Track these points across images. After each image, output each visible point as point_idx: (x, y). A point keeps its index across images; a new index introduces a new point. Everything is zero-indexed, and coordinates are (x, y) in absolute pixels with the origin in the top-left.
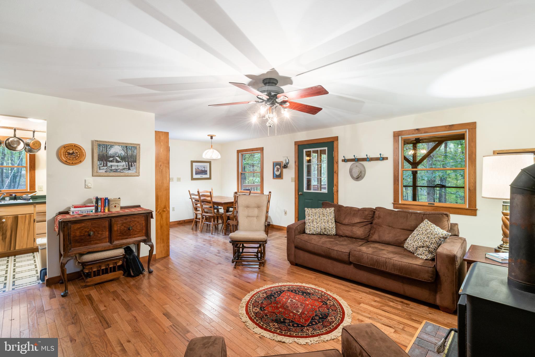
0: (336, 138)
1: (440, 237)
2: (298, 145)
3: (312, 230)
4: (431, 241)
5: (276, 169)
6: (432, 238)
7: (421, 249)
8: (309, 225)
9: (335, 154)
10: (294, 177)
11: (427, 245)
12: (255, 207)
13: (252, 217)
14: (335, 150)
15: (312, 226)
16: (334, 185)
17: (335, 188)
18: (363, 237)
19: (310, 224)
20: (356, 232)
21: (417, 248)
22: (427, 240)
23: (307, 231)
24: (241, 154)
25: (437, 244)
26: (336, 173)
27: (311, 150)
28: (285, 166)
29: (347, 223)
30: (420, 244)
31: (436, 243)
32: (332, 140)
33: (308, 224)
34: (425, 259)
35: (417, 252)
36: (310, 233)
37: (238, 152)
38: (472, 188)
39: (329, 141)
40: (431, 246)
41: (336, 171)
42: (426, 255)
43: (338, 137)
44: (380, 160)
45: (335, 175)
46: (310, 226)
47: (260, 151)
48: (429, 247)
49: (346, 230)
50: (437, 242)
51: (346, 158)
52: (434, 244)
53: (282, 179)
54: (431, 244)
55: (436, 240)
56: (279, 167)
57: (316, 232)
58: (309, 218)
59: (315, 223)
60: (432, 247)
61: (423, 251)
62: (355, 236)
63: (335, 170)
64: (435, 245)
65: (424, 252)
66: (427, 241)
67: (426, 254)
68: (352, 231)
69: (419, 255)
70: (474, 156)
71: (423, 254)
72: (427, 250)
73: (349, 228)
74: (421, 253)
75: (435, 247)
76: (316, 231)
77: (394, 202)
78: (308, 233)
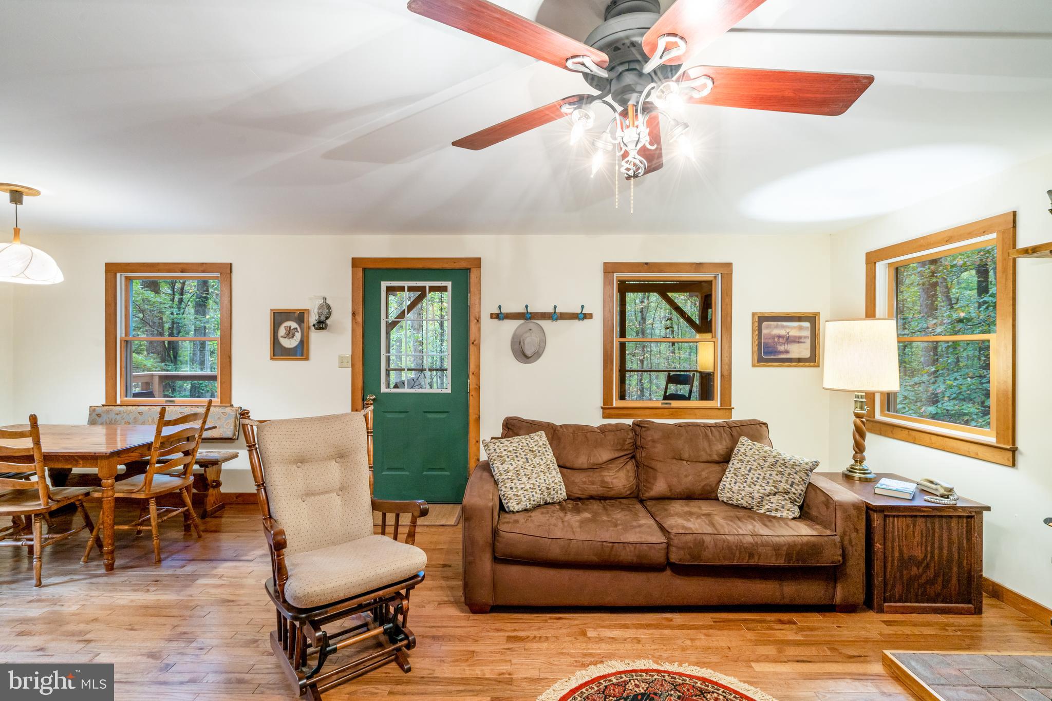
0: (477, 262)
1: (807, 470)
2: (364, 269)
3: (524, 499)
4: (790, 479)
5: (282, 331)
6: (790, 474)
7: (774, 499)
8: (511, 488)
9: (472, 299)
10: (348, 353)
11: (784, 489)
12: (330, 458)
13: (322, 493)
14: (473, 288)
15: (519, 487)
16: (471, 373)
17: (471, 381)
18: (628, 492)
19: (513, 485)
20: (612, 482)
21: (763, 497)
22: (778, 478)
23: (513, 505)
24: (126, 278)
25: (805, 483)
26: (475, 345)
27: (427, 284)
28: (320, 322)
29: (585, 466)
30: (768, 489)
31: (802, 483)
32: (464, 265)
33: (507, 485)
34: (790, 517)
35: (764, 506)
36: (520, 507)
37: (112, 269)
38: (726, 373)
39: (457, 266)
40: (793, 490)
41: (474, 341)
42: (788, 510)
43: (479, 259)
44: (579, 319)
45: (472, 349)
46: (515, 490)
47: (218, 275)
48: (789, 493)
49: (586, 483)
50: (803, 480)
51: (503, 311)
52: (798, 485)
53: (307, 359)
54: (791, 486)
55: (801, 478)
56: (294, 325)
57: (532, 502)
58: (505, 466)
59: (524, 479)
60: (796, 492)
61: (780, 502)
62: (612, 493)
63: (472, 338)
64: (800, 486)
65: (783, 503)
66: (781, 482)
67: (788, 508)
68: (603, 482)
69: (771, 511)
70: (729, 319)
71: (783, 508)
72: (786, 500)
73: (596, 477)
74: (777, 507)
75: (802, 490)
76: (532, 499)
77: (604, 405)
78: (516, 508)
